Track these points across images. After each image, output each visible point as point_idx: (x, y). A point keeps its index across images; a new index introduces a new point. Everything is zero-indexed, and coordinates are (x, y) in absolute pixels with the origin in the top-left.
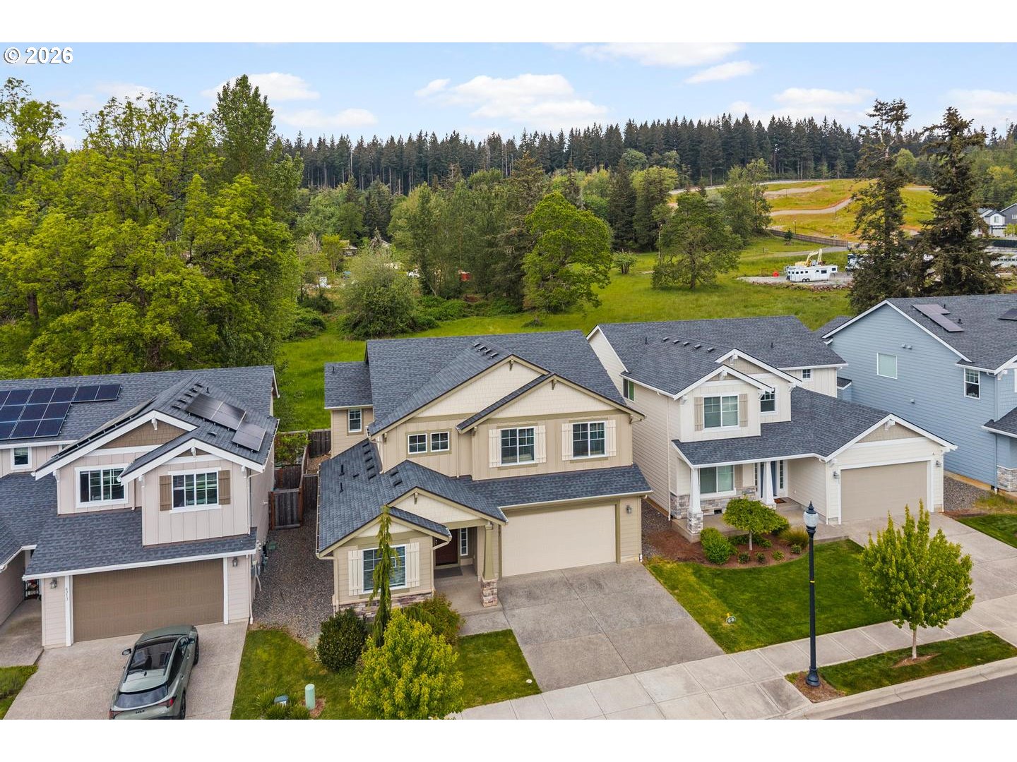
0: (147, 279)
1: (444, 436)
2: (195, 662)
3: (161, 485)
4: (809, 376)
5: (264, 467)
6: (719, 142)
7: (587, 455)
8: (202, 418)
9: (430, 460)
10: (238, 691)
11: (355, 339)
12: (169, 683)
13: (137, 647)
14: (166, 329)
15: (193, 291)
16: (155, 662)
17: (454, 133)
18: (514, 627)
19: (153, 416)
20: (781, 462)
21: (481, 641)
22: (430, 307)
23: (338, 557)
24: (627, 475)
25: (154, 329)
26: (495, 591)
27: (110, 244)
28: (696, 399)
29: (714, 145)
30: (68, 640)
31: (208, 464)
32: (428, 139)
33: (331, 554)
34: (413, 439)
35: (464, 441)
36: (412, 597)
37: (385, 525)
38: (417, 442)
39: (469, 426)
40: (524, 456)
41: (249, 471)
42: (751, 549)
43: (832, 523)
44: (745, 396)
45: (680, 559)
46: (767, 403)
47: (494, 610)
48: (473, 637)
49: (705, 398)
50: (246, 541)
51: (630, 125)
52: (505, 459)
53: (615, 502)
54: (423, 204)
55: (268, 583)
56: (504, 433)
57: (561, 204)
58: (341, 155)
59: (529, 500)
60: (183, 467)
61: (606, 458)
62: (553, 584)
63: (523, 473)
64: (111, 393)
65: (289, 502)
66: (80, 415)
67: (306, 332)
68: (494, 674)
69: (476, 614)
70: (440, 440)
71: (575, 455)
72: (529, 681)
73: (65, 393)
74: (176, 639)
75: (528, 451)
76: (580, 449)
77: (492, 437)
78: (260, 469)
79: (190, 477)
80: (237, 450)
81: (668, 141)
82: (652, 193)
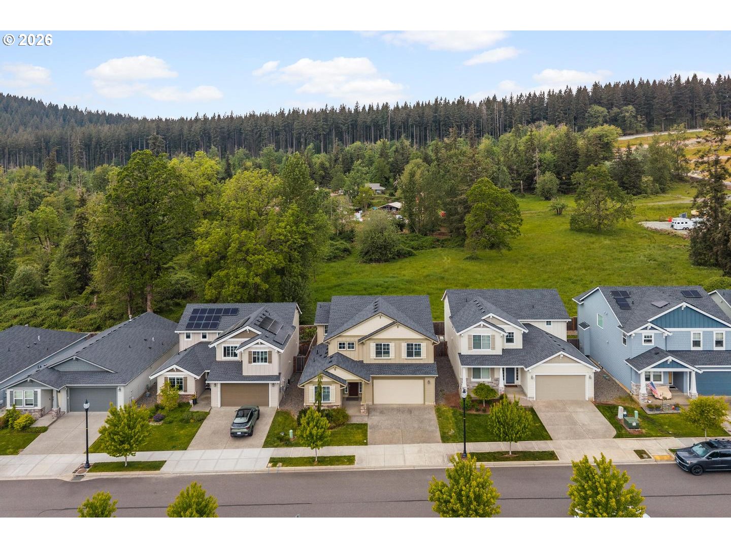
0: (251, 257)
1: (353, 344)
2: (258, 419)
3: (249, 354)
4: (550, 324)
5: (283, 351)
6: (670, 98)
7: (413, 356)
8: (264, 329)
9: (346, 352)
10: (270, 429)
11: (365, 262)
12: (248, 422)
13: (239, 410)
14: (258, 280)
15: (269, 263)
16: (245, 415)
17: (460, 97)
18: (369, 423)
19: (247, 328)
20: (517, 368)
21: (355, 426)
22: (413, 241)
23: (306, 388)
24: (429, 367)
25: (253, 279)
26: (365, 408)
27: (237, 242)
28: (469, 336)
29: (665, 100)
30: (219, 406)
31: (265, 348)
32: (442, 102)
33: (303, 386)
34: (340, 344)
35: (360, 346)
36: (332, 406)
37: (321, 377)
38: (342, 346)
39: (363, 340)
40: (385, 355)
41: (278, 352)
42: (484, 406)
43: (531, 399)
44: (494, 336)
45: (451, 407)
46: (510, 339)
47: (365, 416)
48: (352, 424)
49: (474, 336)
50: (277, 378)
51: (596, 86)
52: (378, 355)
53: (423, 378)
54: (411, 178)
55: (288, 395)
56: (377, 345)
57: (486, 186)
58: (383, 117)
59: (384, 374)
60: (256, 348)
61: (422, 359)
62: (393, 409)
63: (385, 362)
64: (235, 312)
65: (301, 362)
66: (225, 320)
67: (340, 256)
68: (354, 437)
69: (357, 416)
70: (351, 346)
71: (408, 356)
72: (365, 441)
73: (219, 311)
74: (251, 409)
75: (387, 353)
76: (410, 354)
77: (372, 346)
78: (282, 351)
79: (258, 352)
80: (275, 343)
81: (626, 98)
82: (590, 152)
